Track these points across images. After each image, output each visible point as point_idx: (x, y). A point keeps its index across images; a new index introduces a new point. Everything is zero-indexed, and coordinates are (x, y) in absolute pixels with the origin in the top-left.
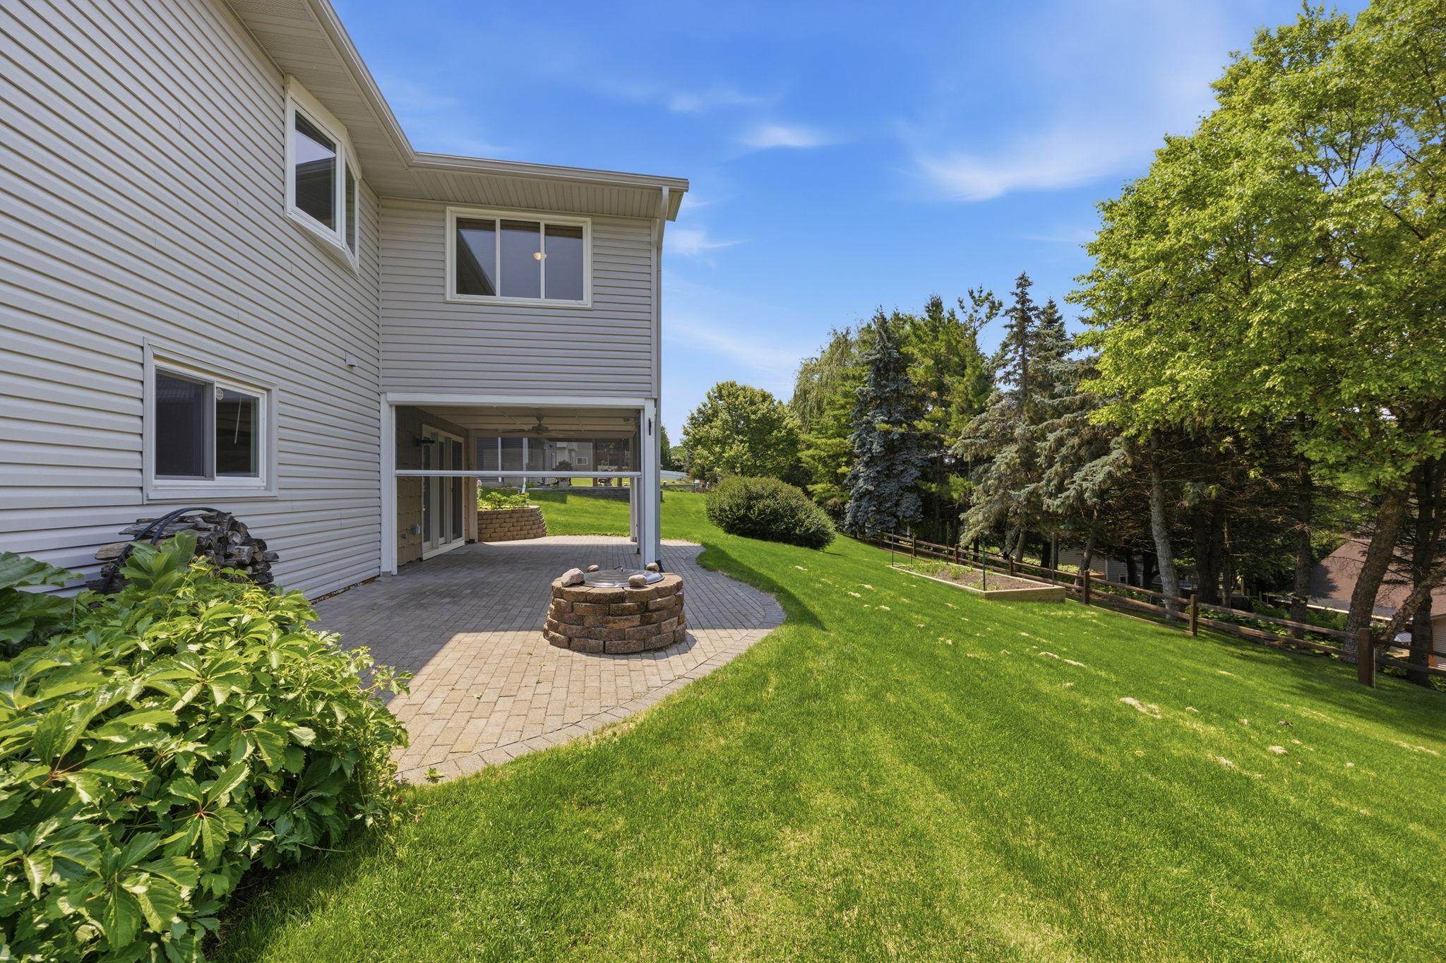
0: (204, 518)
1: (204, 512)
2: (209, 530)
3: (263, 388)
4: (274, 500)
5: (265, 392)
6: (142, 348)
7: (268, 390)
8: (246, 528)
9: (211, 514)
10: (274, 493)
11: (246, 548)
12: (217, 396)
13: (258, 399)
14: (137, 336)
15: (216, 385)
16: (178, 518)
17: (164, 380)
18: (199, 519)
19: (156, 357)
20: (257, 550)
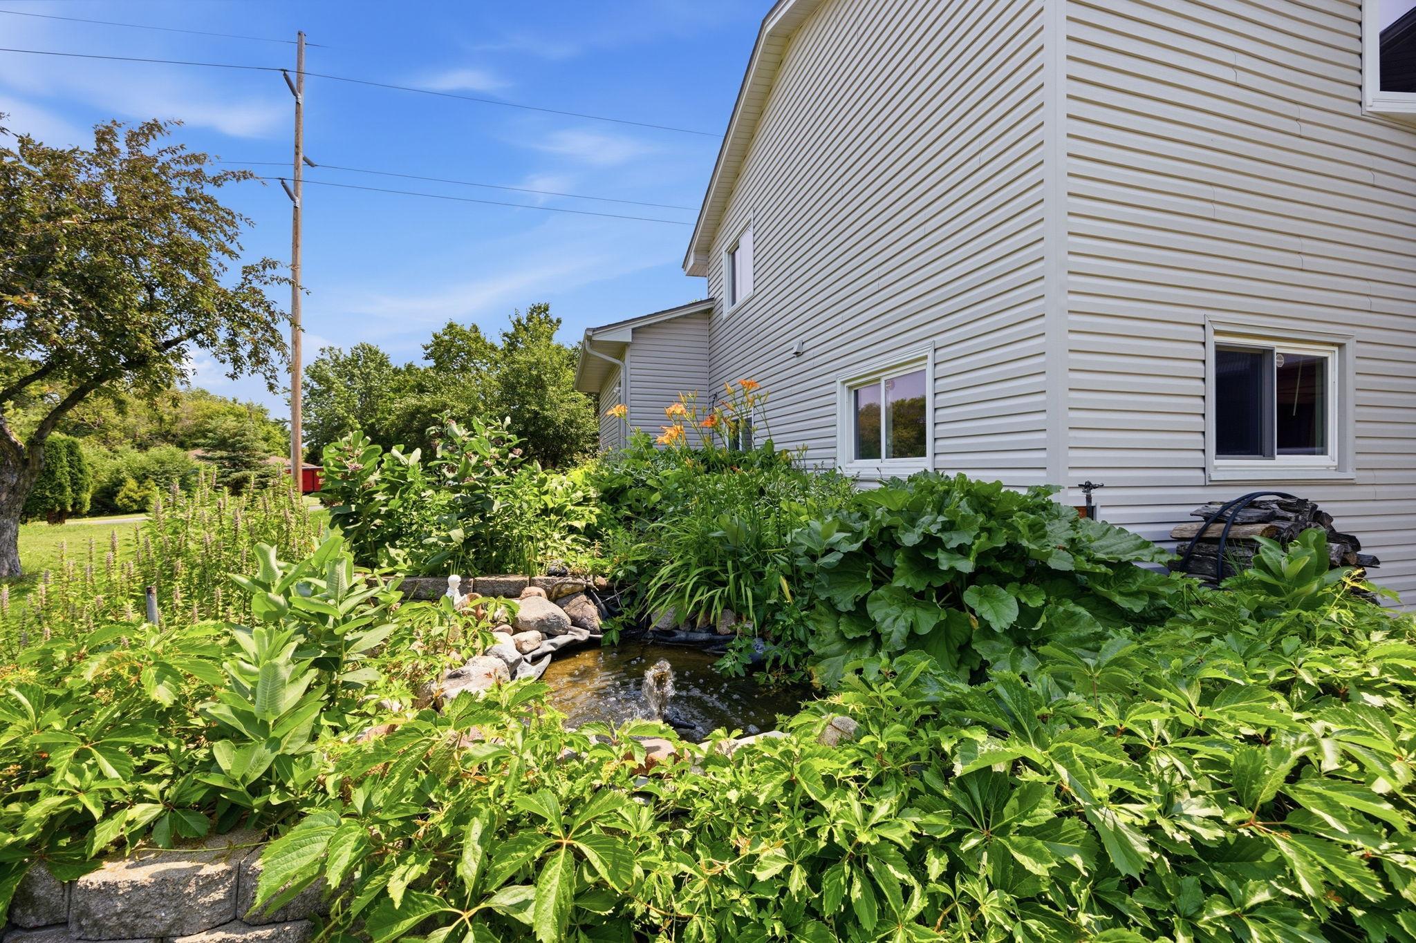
0: (1279, 504)
1: (1279, 498)
2: (1288, 519)
3: (1333, 344)
4: (1349, 483)
5: (1336, 349)
6: (1204, 326)
7: (1341, 346)
8: (1331, 519)
9: (1289, 501)
10: (1349, 474)
11: (1335, 546)
12: (1277, 363)
13: (1326, 358)
14: (1197, 316)
15: (1277, 350)
16: (1249, 502)
17: (1224, 355)
18: (1274, 506)
19: (1217, 332)
20: (1350, 549)
